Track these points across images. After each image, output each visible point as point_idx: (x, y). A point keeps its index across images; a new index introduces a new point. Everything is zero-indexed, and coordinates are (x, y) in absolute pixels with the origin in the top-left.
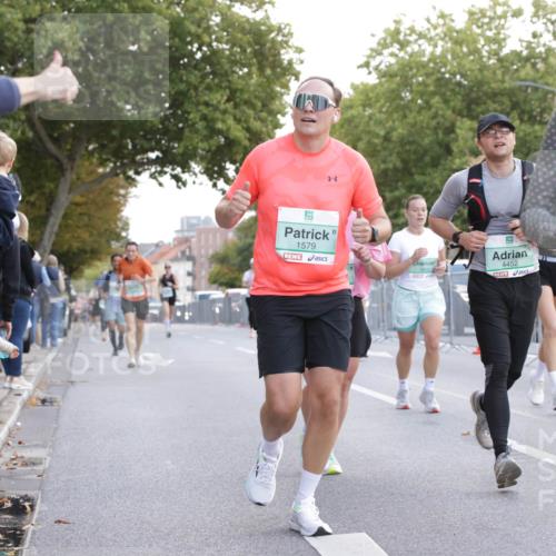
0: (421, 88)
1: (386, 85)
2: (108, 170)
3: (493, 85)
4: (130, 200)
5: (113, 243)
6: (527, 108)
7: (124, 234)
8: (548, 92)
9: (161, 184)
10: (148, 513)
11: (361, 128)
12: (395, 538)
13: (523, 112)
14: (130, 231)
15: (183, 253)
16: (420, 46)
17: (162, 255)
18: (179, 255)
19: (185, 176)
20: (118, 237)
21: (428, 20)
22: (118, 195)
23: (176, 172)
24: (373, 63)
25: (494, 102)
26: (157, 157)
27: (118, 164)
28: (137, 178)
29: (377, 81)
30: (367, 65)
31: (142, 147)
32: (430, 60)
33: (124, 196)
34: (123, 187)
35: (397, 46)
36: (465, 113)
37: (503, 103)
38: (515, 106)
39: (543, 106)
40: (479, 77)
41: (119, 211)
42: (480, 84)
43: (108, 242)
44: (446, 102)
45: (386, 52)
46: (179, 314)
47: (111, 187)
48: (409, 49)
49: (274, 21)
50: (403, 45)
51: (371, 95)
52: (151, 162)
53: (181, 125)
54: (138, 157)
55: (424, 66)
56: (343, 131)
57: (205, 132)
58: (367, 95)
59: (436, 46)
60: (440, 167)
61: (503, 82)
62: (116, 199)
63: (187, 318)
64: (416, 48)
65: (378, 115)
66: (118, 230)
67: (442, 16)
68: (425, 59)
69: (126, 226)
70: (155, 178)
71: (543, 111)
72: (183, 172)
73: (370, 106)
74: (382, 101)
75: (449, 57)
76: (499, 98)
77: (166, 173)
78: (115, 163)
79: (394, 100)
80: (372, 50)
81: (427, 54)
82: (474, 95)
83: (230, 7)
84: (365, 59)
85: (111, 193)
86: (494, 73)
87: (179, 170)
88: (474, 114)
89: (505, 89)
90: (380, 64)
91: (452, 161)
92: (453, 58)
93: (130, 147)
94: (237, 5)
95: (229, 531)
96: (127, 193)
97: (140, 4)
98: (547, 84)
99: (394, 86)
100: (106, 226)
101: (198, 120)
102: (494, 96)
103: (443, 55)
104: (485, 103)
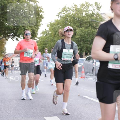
0: (70, 21)
1: (62, 20)
2: (2, 37)
3: (85, 20)
4: (6, 44)
5: (3, 53)
6: (93, 25)
7: (5, 51)
8: (98, 22)
9: (13, 41)
10: (10, 112)
11: (57, 29)
12: (63, 118)
13: (92, 26)
14: (6, 51)
15: (18, 55)
16: (70, 12)
17: (13, 56)
18: (17, 56)
19: (19, 39)
20: (4, 52)
21: (72, 6)
22: (4, 43)
23: (17, 38)
24: (60, 15)
25: (85, 24)
26: (13, 34)
27: (4, 36)
28: (8, 39)
29: (60, 19)
30: (58, 15)
31: (9, 32)
32: (72, 15)
33: (5, 43)
34: (5, 41)
35: (65, 11)
36: (79, 26)
37: (88, 24)
38: (90, 25)
39: (97, 25)
40: (83, 19)
41: (4, 46)
42: (83, 20)
43: (2, 53)
44: (75, 24)
45: (62, 13)
46: (17, 69)
47: (2, 41)
48: (67, 12)
49: (38, 6)
50: (66, 12)
51: (59, 22)
52: (11, 36)
53: (18, 28)
54: (9, 34)
55: (71, 16)
56: (53, 30)
57: (23, 29)
58: (58, 22)
59: (73, 12)
60: (74, 38)
61: (88, 20)
62: (3, 43)
63: (18, 69)
64: (69, 12)
65: (60, 26)
66: (4, 50)
67: (75, 5)
68: (71, 15)
69: (5, 50)
70: (12, 39)
71: (96, 26)
72: (18, 38)
73: (59, 24)
74: (61, 23)
75: (76, 14)
76: (87, 23)
77: (14, 38)
78: (3, 36)
79: (64, 23)
80: (59, 12)
81: (71, 13)
82: (81, 23)
83: (29, 2)
84: (58, 14)
85: (2, 42)
86: (86, 18)
87: (17, 37)
88: (81, 26)
89: (88, 21)
90: (61, 15)
91: (76, 37)
92: (77, 15)
93: (7, 32)
94: (30, 2)
95: (27, 116)
96: (6, 42)
97: (9, 2)
98: (98, 21)
99: (64, 20)
100: (1, 49)
101: (22, 27)
102: (86, 23)
103: (75, 14)
104: (84, 24)
